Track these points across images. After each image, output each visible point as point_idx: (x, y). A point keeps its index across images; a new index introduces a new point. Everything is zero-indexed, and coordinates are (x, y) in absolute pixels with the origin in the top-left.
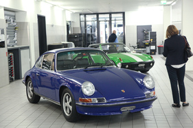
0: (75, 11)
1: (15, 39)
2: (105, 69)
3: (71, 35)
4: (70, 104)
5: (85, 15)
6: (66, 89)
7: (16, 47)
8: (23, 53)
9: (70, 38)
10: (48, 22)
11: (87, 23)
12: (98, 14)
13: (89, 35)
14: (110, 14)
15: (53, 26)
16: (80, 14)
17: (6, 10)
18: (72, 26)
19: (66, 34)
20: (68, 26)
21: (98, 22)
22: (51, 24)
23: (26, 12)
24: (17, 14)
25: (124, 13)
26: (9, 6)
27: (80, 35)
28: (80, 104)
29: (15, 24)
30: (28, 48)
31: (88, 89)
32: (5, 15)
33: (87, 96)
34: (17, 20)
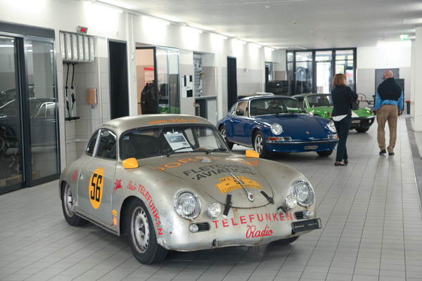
0: (278, 48)
1: (200, 87)
2: (296, 116)
3: (271, 83)
4: (261, 144)
5: (295, 52)
6: (259, 131)
7: (202, 97)
8: (210, 104)
9: (269, 87)
10: (239, 66)
11: (298, 65)
12: (314, 51)
13: (299, 83)
14: (334, 50)
15: (245, 70)
16: (287, 51)
17: (195, 53)
18: (274, 70)
19: (264, 81)
20: (267, 69)
21: (314, 63)
22: (243, 68)
23: (214, 54)
24: (203, 57)
25: (355, 50)
26: (198, 50)
27: (284, 83)
28: (271, 142)
29: (201, 69)
30: (215, 98)
31: (277, 129)
32: (194, 59)
33: (275, 136)
34: (203, 65)
